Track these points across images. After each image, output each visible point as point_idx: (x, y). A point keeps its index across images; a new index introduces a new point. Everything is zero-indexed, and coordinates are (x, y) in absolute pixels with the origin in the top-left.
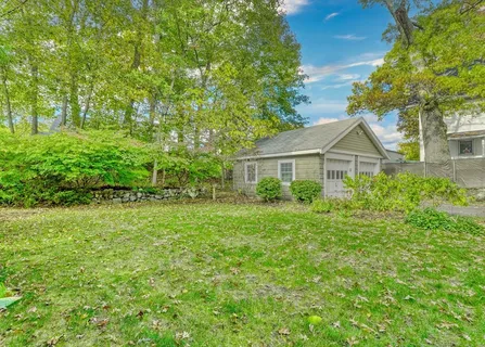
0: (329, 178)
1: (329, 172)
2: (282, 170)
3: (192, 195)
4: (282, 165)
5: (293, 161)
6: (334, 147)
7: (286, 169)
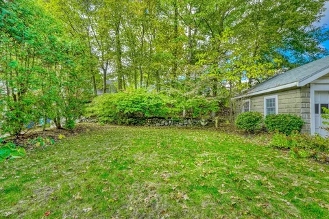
0: (317, 112)
1: (316, 106)
2: (267, 105)
3: (202, 123)
4: (267, 100)
5: (276, 96)
6: (320, 79)
7: (271, 103)
